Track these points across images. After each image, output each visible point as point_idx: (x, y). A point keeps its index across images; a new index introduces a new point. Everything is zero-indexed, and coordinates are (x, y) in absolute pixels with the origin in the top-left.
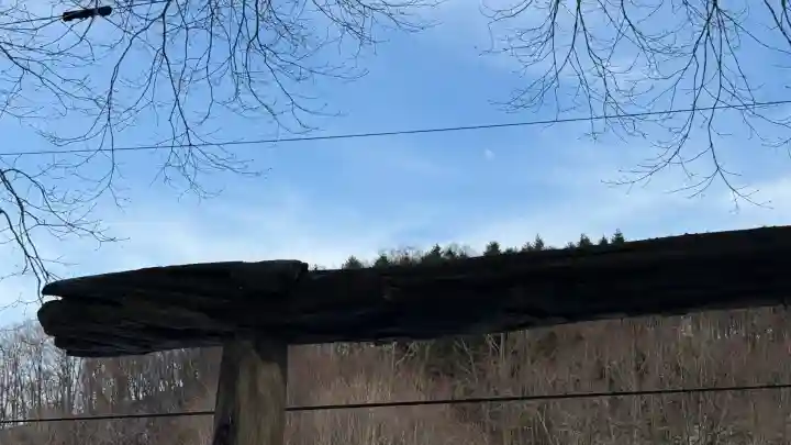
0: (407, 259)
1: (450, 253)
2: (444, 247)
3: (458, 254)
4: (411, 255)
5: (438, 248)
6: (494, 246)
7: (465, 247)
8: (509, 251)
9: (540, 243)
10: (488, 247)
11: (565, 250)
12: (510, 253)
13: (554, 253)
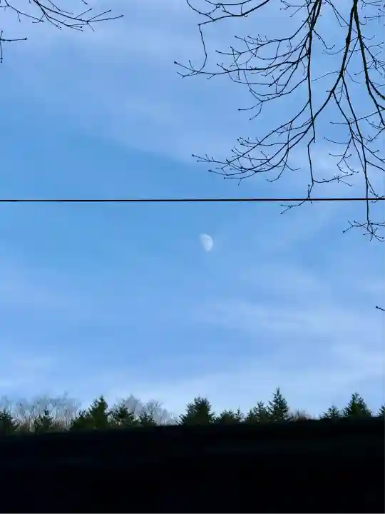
0: (46, 421)
1: (123, 414)
2: (112, 404)
3: (137, 418)
4: (55, 415)
5: (103, 405)
6: (201, 408)
7: (150, 406)
8: (227, 417)
9: (280, 405)
10: (191, 407)
11: (325, 420)
12: (228, 420)
13: (304, 426)
